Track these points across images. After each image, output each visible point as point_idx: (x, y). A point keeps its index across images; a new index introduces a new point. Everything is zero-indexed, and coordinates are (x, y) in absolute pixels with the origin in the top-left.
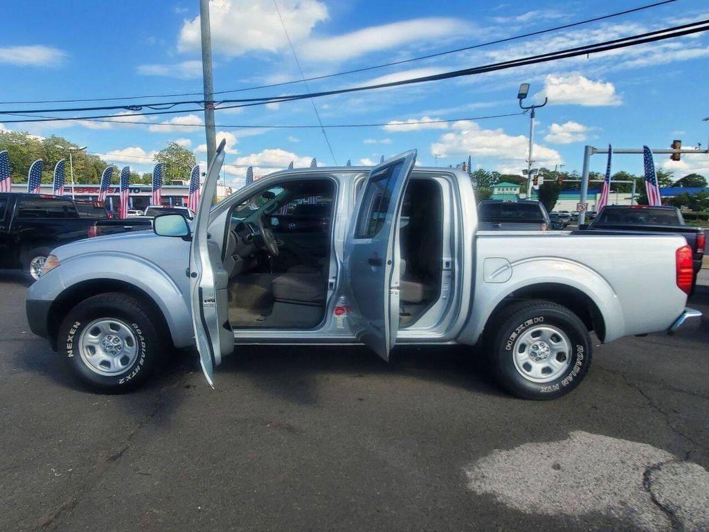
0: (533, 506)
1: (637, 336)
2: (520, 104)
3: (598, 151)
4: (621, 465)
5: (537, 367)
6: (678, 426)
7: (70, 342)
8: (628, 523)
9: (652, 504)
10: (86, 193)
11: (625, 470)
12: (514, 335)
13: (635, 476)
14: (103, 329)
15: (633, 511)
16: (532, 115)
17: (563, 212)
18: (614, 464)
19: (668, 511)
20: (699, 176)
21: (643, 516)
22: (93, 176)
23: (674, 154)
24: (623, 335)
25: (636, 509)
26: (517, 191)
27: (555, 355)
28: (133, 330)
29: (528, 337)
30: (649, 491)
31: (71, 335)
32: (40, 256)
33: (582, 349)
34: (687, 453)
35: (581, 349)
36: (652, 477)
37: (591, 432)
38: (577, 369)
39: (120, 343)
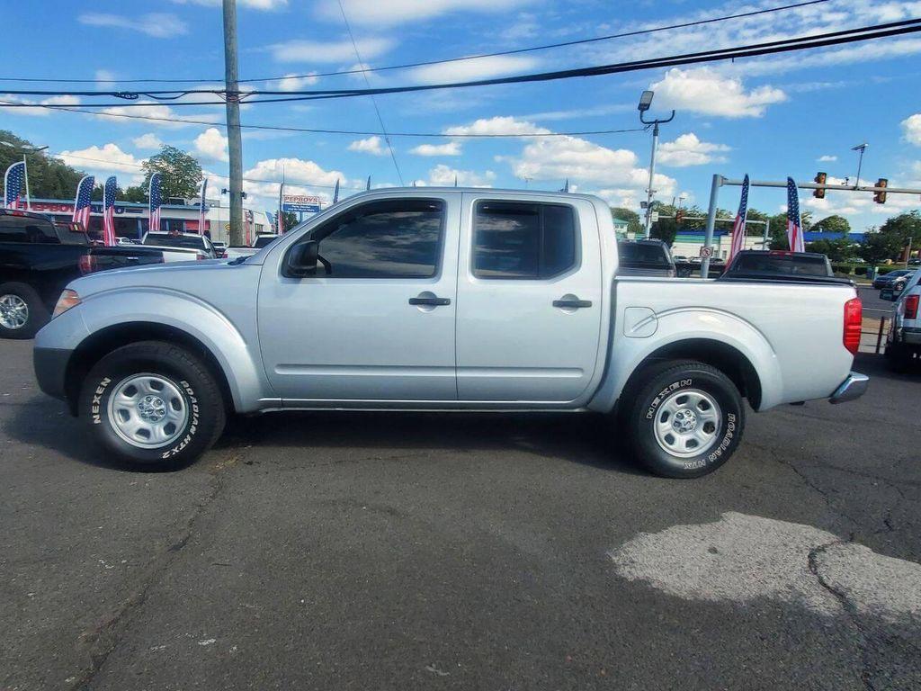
0: (693, 592)
1: (792, 404)
2: (641, 116)
3: (729, 181)
4: (783, 547)
5: (681, 439)
6: (838, 506)
7: (96, 404)
8: (797, 607)
9: (821, 586)
10: (47, 211)
11: (788, 553)
12: (657, 401)
13: (800, 559)
14: (141, 388)
15: (801, 594)
16: (655, 133)
17: (680, 257)
18: (775, 547)
19: (838, 593)
20: (841, 219)
21: (813, 599)
22: (55, 188)
23: (818, 189)
24: (780, 403)
25: (805, 593)
26: (625, 229)
27: (702, 425)
28: (183, 390)
29: (671, 404)
30: (816, 574)
31: (98, 395)
32: (9, 294)
33: (734, 418)
34: (851, 535)
35: (732, 418)
36: (818, 559)
37: (745, 513)
38: (727, 442)
39: (163, 406)
